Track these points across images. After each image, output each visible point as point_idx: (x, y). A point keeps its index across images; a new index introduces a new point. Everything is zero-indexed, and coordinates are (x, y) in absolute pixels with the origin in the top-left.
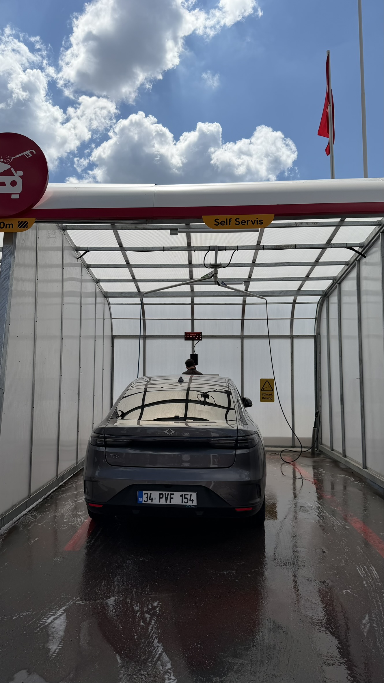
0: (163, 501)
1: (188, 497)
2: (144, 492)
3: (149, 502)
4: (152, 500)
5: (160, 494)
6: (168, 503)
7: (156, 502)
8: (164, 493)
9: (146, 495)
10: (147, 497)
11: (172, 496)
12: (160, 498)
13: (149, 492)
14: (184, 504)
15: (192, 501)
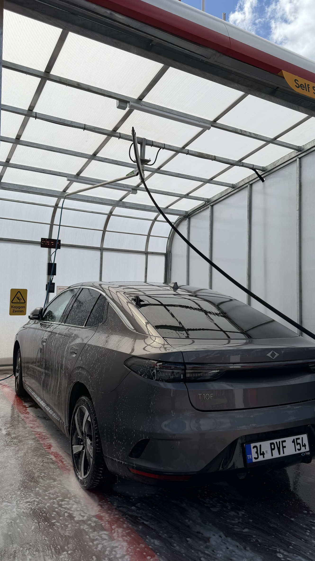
0: (276, 454)
1: (299, 441)
2: (252, 445)
3: (261, 458)
4: (263, 454)
5: (271, 444)
6: (282, 455)
7: (268, 456)
8: (274, 441)
9: (255, 449)
10: (257, 452)
11: (284, 444)
12: (272, 450)
13: (258, 444)
14: (298, 452)
15: (305, 446)
